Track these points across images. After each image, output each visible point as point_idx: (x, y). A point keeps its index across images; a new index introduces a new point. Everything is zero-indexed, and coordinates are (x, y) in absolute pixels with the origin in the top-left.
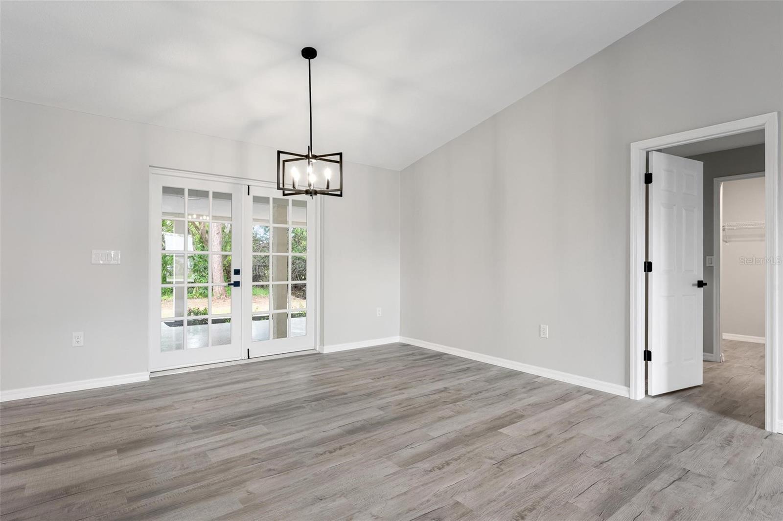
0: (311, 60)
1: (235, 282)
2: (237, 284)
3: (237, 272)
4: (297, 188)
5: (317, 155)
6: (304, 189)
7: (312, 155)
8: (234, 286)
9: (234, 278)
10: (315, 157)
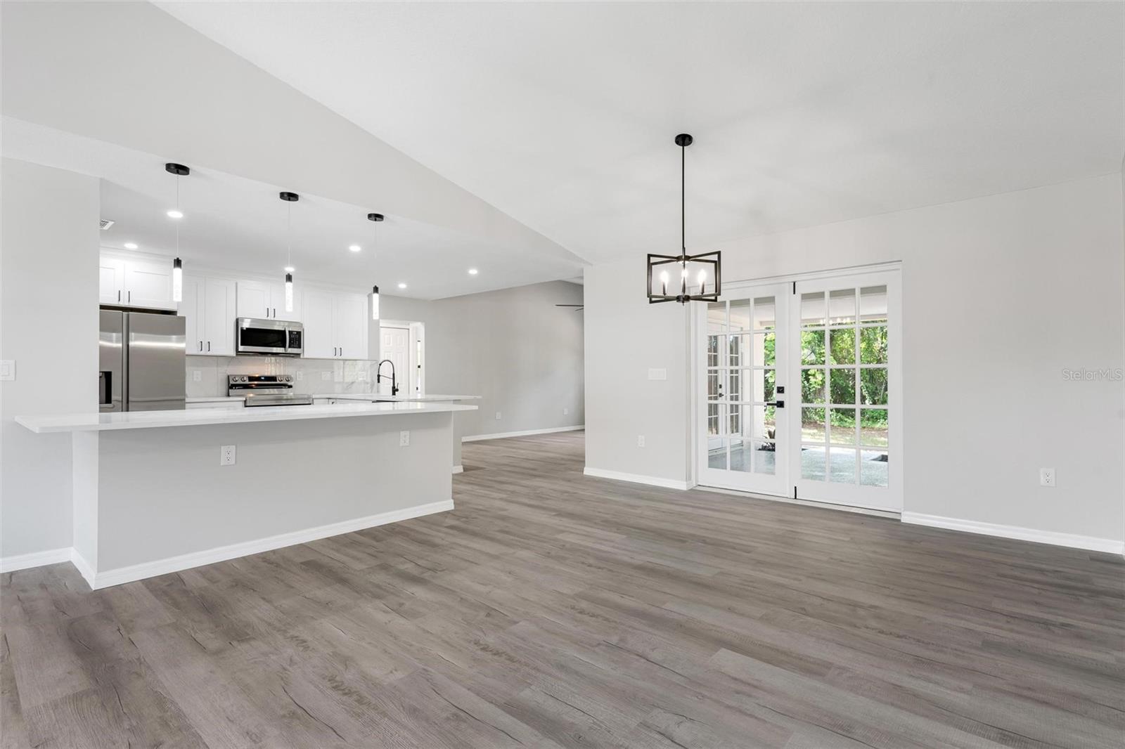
0: (685, 147)
1: (778, 402)
2: (780, 404)
3: (781, 390)
4: (669, 294)
5: (691, 255)
6: (676, 295)
7: (685, 256)
8: (778, 407)
9: (776, 397)
10: (688, 258)
